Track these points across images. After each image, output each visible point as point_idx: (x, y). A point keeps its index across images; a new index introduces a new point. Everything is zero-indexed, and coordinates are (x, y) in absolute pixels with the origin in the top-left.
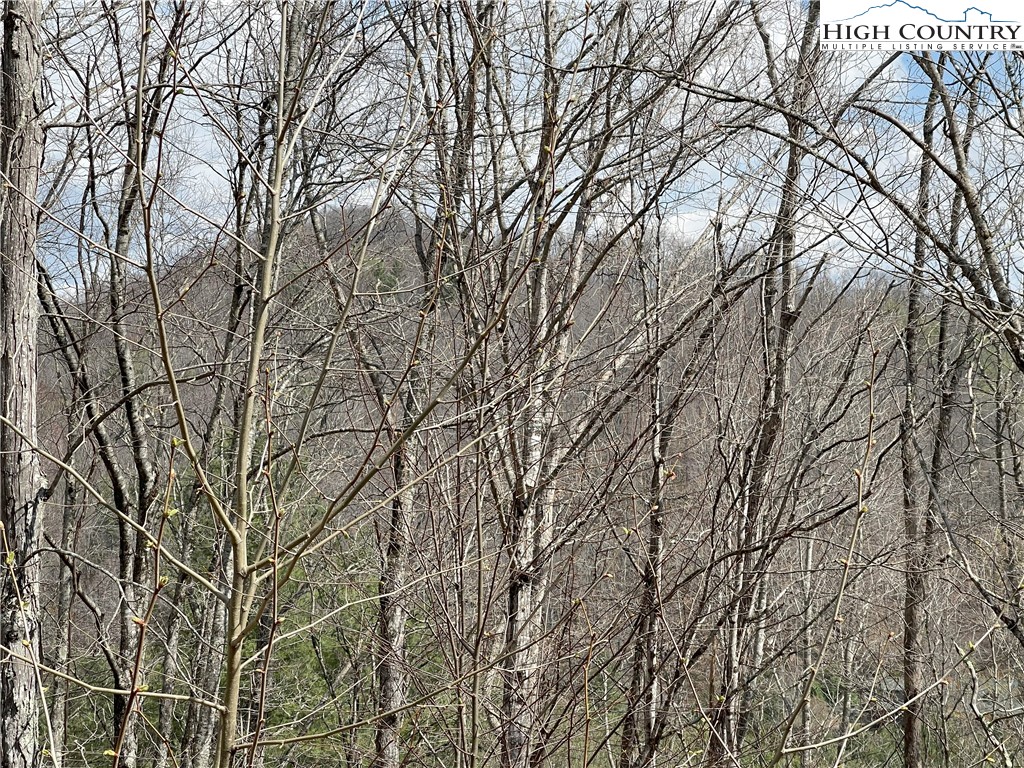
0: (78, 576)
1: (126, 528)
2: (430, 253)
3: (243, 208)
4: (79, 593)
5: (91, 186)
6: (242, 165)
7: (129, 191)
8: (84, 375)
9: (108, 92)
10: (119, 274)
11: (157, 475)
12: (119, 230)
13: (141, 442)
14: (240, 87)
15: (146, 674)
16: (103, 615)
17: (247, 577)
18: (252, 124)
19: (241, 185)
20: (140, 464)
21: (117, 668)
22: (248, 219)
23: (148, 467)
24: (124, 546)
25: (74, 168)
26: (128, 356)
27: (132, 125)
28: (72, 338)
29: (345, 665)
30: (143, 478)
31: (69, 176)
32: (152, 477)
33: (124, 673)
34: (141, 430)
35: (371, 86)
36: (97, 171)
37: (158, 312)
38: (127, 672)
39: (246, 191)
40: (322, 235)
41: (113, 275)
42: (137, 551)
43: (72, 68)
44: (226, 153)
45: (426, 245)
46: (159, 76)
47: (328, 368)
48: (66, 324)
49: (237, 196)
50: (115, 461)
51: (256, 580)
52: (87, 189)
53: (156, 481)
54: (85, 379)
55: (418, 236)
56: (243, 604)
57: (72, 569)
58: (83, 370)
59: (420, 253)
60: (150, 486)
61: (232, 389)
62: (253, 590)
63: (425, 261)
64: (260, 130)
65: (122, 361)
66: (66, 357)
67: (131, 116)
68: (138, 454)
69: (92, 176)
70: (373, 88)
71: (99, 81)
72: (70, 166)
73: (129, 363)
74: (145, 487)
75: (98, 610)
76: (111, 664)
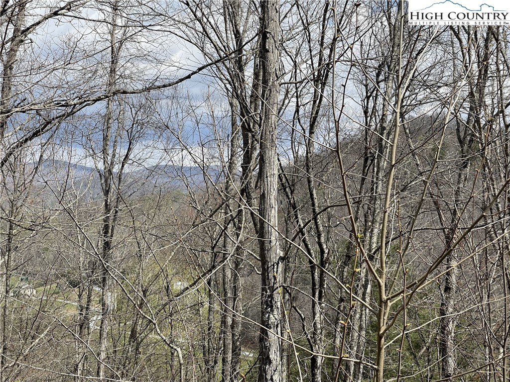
0: (293, 298)
1: (315, 276)
2: (464, 138)
3: (369, 119)
4: (294, 307)
5: (297, 111)
6: (368, 98)
7: (314, 113)
8: (294, 201)
9: (304, 65)
10: (310, 153)
11: (329, 251)
12: (310, 132)
13: (321, 234)
14: (367, 60)
15: (325, 347)
16: (305, 318)
17: (386, 303)
18: (373, 77)
19: (367, 107)
20: (320, 245)
21: (312, 344)
22: (371, 124)
23: (325, 247)
24: (314, 284)
25: (289, 102)
26: (314, 192)
27: (316, 81)
28: (289, 184)
29: (423, 348)
30: (322, 252)
31: (287, 106)
32: (326, 251)
33: (315, 347)
34: (321, 228)
35: (433, 54)
36: (300, 104)
37: (342, 172)
38: (317, 346)
39: (370, 111)
40: (408, 131)
41: (307, 153)
42: (320, 287)
43: (289, 55)
44: (360, 92)
45: (462, 134)
46: (329, 56)
47: (424, 198)
48: (286, 177)
49: (366, 112)
50: (309, 243)
51: (390, 304)
52: (295, 112)
53: (328, 254)
54: (295, 204)
55: (458, 130)
56: (384, 316)
57: (290, 294)
58: (294, 199)
59: (459, 138)
60: (326, 255)
61: (363, 208)
62: (388, 308)
63: (461, 142)
64: (377, 80)
65: (312, 195)
66: (286, 193)
67: (316, 76)
68: (320, 240)
69: (298, 106)
70: (434, 55)
71: (300, 60)
72: (287, 101)
73: (315, 196)
74: (323, 256)
75: (302, 315)
76: (309, 342)
